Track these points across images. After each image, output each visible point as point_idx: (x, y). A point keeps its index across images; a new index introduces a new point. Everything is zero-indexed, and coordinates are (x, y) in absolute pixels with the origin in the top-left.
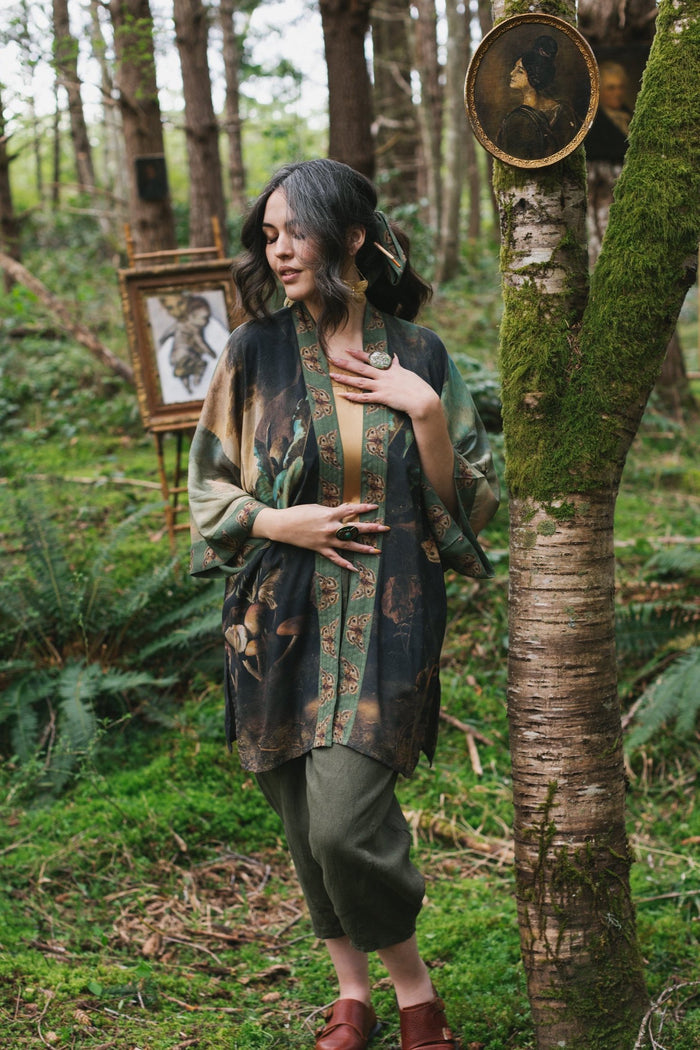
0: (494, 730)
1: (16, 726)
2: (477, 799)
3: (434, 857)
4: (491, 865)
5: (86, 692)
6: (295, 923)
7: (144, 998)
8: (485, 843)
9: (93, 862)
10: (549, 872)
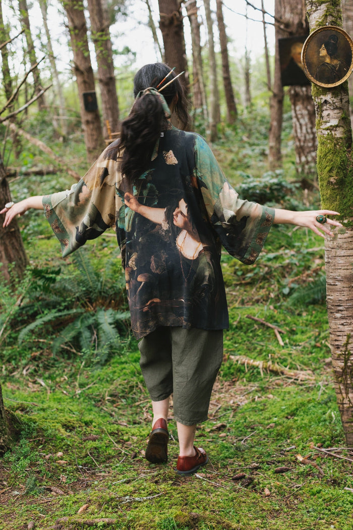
0: (285, 327)
1: (82, 336)
2: (285, 355)
3: (271, 380)
4: (296, 381)
5: (110, 320)
6: (219, 409)
7: (174, 437)
8: (292, 373)
9: (126, 390)
10: (349, 371)
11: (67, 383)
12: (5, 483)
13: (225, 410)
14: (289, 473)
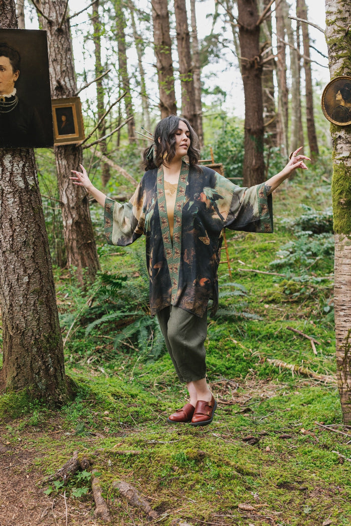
0: (321, 339)
1: (140, 334)
2: (316, 362)
4: (322, 383)
6: (250, 399)
9: (173, 380)
11: (124, 372)
12: (60, 427)
13: (255, 400)
14: (290, 440)
